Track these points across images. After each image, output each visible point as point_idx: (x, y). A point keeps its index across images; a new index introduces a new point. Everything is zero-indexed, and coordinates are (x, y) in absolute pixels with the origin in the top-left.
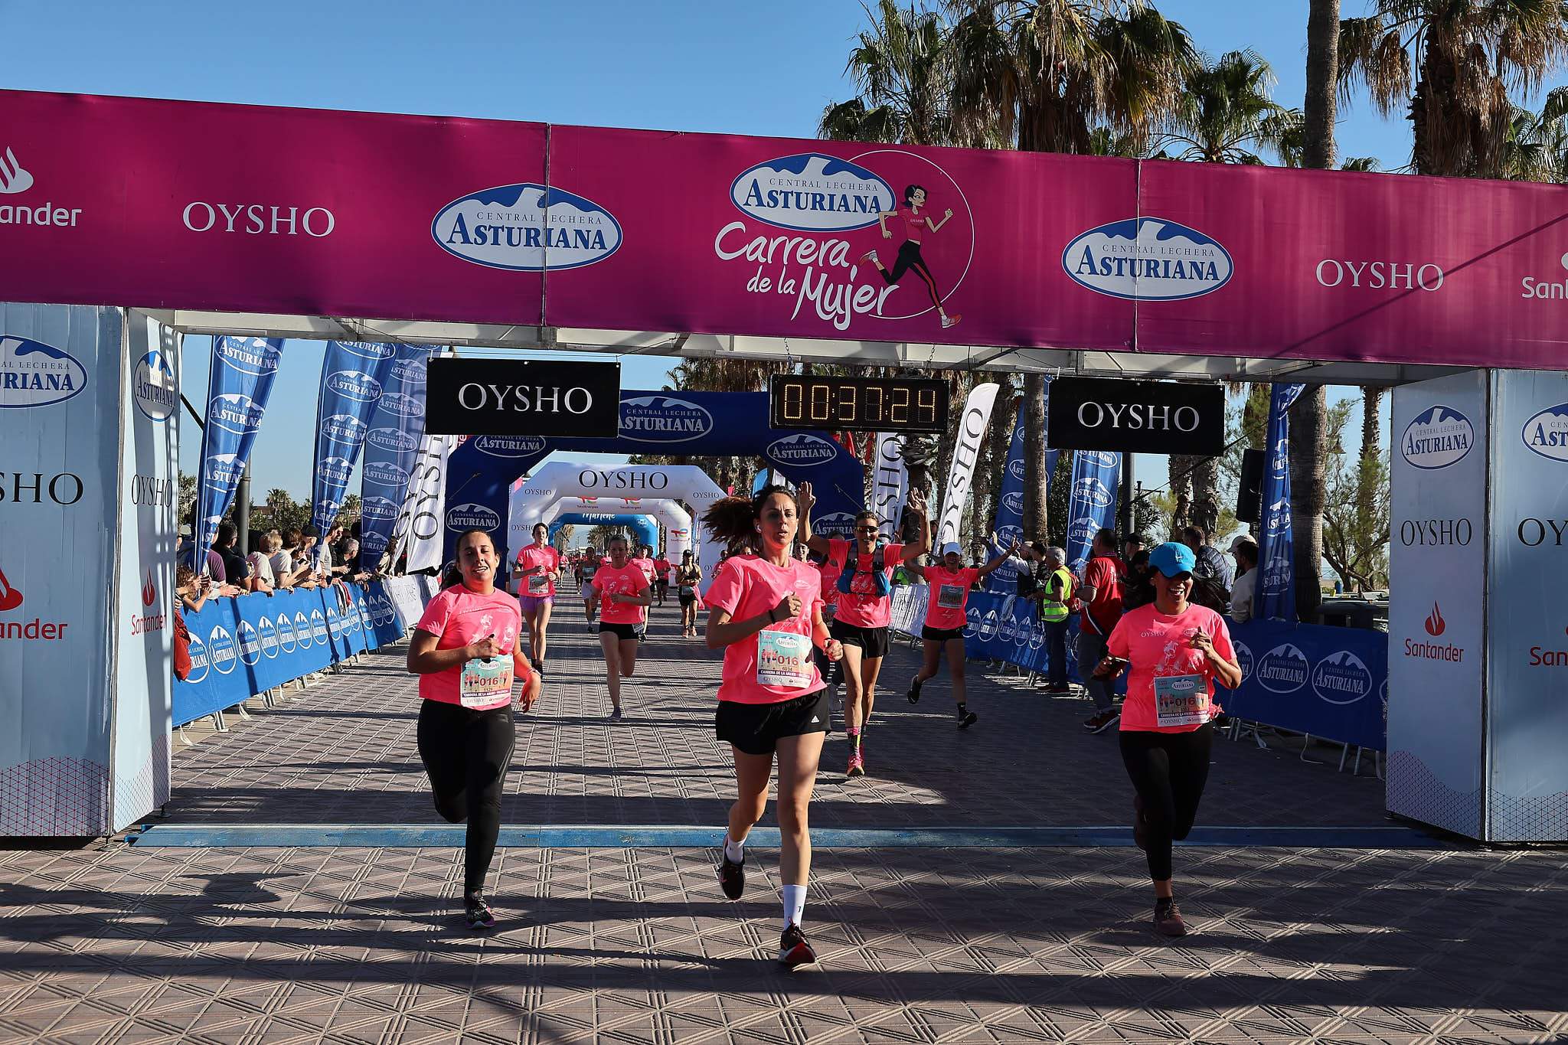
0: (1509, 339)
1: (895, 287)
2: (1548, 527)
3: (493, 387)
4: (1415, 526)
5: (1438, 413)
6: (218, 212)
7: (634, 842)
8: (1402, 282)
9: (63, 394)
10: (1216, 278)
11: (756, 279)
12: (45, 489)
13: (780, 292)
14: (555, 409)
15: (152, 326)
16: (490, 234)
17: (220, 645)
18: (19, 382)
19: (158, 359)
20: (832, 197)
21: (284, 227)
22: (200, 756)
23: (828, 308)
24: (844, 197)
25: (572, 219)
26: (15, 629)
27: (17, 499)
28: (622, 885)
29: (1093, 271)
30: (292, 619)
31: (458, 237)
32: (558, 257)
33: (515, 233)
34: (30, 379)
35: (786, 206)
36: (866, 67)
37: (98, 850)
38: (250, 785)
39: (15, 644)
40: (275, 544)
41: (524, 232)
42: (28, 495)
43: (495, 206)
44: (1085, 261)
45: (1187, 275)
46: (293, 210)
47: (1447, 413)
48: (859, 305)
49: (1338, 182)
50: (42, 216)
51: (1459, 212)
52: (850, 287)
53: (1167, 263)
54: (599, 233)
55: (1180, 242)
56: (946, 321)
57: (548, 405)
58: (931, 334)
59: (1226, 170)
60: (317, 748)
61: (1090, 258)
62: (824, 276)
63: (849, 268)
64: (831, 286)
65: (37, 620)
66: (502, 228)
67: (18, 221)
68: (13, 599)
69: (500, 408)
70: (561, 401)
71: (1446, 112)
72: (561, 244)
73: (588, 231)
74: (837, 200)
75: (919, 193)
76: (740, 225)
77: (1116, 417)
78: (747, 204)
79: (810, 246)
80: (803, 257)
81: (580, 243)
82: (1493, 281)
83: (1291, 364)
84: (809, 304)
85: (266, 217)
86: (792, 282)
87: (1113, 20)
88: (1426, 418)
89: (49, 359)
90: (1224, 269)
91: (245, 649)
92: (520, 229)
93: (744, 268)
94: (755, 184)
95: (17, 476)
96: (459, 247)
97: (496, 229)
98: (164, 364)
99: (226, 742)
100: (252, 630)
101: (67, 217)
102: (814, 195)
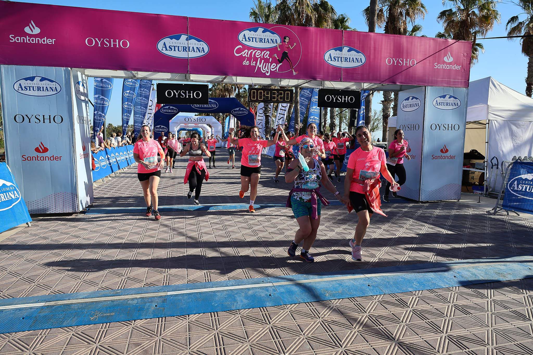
0: (430, 79)
1: (281, 64)
2: (437, 126)
3: (175, 91)
4: (404, 126)
5: (411, 98)
6: (96, 41)
7: (217, 208)
8: (406, 64)
9: (55, 92)
10: (362, 62)
11: (245, 61)
12: (52, 119)
13: (252, 65)
14: (192, 97)
15: (79, 74)
16: (173, 48)
17: (102, 161)
18: (42, 89)
19: (81, 84)
20: (265, 39)
21: (115, 45)
22: (100, 189)
23: (264, 70)
24: (268, 39)
25: (195, 44)
26: (47, 158)
27: (44, 122)
28: (217, 220)
29: (331, 60)
30: (119, 154)
31: (164, 49)
32: (192, 55)
33: (180, 48)
34: (45, 88)
35: (253, 41)
36: (253, 16)
37: (76, 216)
38: (114, 196)
39: (47, 162)
40: (115, 135)
41: (182, 47)
42: (47, 121)
43: (174, 40)
44: (330, 57)
45: (355, 61)
46: (117, 40)
47: (413, 98)
48: (272, 69)
49: (392, 37)
50: (44, 41)
51: (420, 46)
52: (270, 64)
53: (350, 58)
54: (203, 48)
55: (353, 52)
56: (294, 73)
57: (190, 96)
58: (290, 76)
59: (365, 33)
60: (130, 186)
61: (331, 57)
62: (263, 61)
63: (270, 58)
64: (265, 64)
65: (53, 155)
66: (176, 46)
67: (37, 42)
68: (46, 150)
69: (177, 97)
70: (193, 95)
71: (393, 29)
72: (193, 51)
73: (200, 48)
74: (266, 40)
75: (287, 38)
76: (240, 46)
77: (334, 99)
78: (242, 41)
79: (259, 53)
80: (257, 55)
81: (198, 51)
82: (428, 64)
83: (375, 86)
84: (259, 68)
85: (110, 42)
86: (255, 62)
87: (316, 4)
88: (408, 99)
89: (50, 83)
90: (364, 60)
91: (109, 162)
92: (181, 47)
93: (242, 58)
94: (244, 35)
95: (44, 116)
96: (164, 52)
97: (175, 47)
98: (83, 85)
99: (106, 185)
100: (110, 157)
101: (51, 41)
102: (260, 38)
